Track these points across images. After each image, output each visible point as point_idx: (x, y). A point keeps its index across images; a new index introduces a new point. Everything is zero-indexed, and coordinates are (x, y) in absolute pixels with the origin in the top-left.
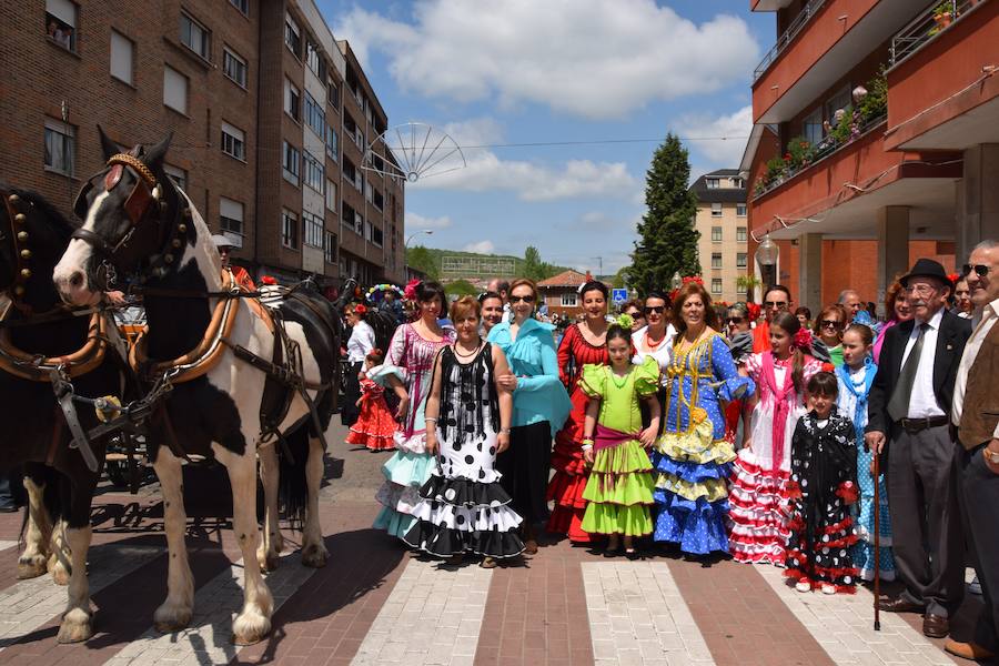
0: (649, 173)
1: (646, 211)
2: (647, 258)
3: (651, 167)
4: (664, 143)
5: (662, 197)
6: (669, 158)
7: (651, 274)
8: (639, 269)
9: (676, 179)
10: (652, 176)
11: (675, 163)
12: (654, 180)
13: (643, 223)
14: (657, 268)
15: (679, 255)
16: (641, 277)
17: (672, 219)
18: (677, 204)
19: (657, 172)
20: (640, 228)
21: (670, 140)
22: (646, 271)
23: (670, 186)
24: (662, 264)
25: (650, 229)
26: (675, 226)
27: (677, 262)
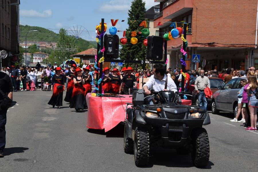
0: (129, 11)
2: (128, 46)
3: (130, 9)
6: (137, 6)
7: (129, 53)
8: (124, 51)
9: (140, 14)
10: (131, 12)
11: (140, 8)
14: (131, 50)
16: (125, 54)
19: (132, 11)
22: (127, 51)
24: (133, 49)
27: (139, 48)
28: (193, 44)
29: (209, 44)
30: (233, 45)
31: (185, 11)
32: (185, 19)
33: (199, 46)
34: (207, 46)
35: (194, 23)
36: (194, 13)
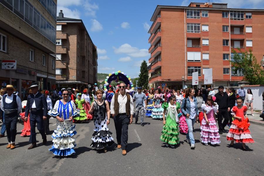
1: (140, 73)
2: (140, 81)
3: (141, 66)
4: (143, 62)
5: (143, 71)
6: (144, 64)
7: (141, 83)
12: (141, 67)
13: (140, 75)
15: (145, 80)
17: (144, 74)
18: (145, 72)
20: (139, 75)
21: (144, 61)
23: (144, 69)
25: (141, 75)
26: (145, 75)
28: (162, 80)
29: (168, 80)
30: (177, 80)
31: (159, 67)
32: (159, 70)
33: (164, 80)
34: (167, 81)
35: (162, 72)
36: (162, 68)
